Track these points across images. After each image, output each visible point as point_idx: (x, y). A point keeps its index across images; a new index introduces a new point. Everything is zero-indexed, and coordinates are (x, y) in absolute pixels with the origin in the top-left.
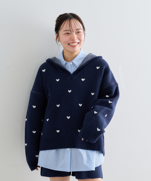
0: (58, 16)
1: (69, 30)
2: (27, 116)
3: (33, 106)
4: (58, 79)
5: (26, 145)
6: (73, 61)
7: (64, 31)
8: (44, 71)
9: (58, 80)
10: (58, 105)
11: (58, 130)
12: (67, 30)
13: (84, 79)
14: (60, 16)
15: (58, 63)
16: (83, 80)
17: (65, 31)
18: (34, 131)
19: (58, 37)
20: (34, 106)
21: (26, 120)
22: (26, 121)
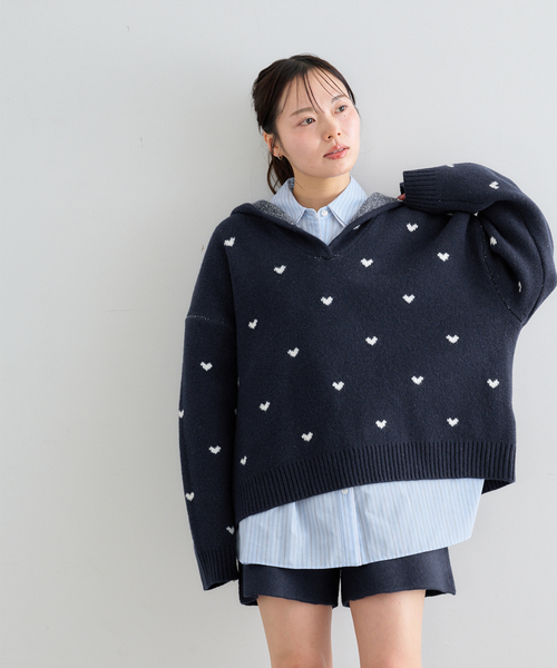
0: (257, 76)
1: (309, 109)
2: (181, 401)
3: (203, 364)
4: (279, 266)
5: (191, 497)
6: (330, 205)
7: (294, 114)
8: (230, 243)
9: (280, 270)
10: (293, 349)
11: (307, 434)
12: (302, 111)
13: (371, 262)
14: (263, 74)
15: (277, 215)
16: (367, 263)
17: (297, 113)
18: (214, 447)
19: (277, 144)
20: (206, 363)
21: (181, 414)
22: (181, 420)
